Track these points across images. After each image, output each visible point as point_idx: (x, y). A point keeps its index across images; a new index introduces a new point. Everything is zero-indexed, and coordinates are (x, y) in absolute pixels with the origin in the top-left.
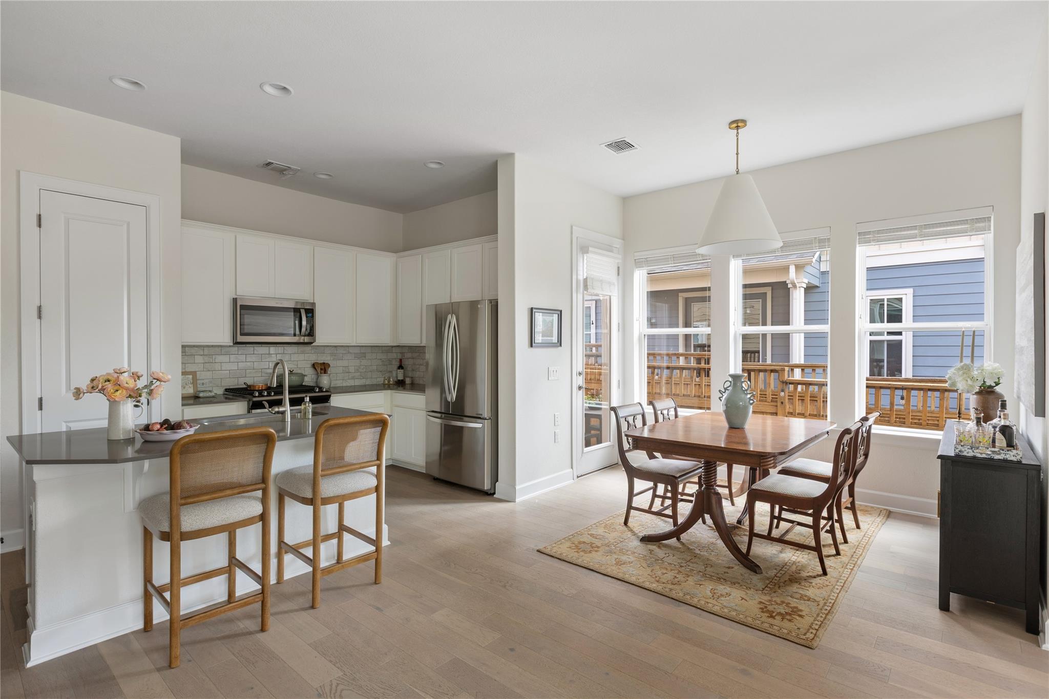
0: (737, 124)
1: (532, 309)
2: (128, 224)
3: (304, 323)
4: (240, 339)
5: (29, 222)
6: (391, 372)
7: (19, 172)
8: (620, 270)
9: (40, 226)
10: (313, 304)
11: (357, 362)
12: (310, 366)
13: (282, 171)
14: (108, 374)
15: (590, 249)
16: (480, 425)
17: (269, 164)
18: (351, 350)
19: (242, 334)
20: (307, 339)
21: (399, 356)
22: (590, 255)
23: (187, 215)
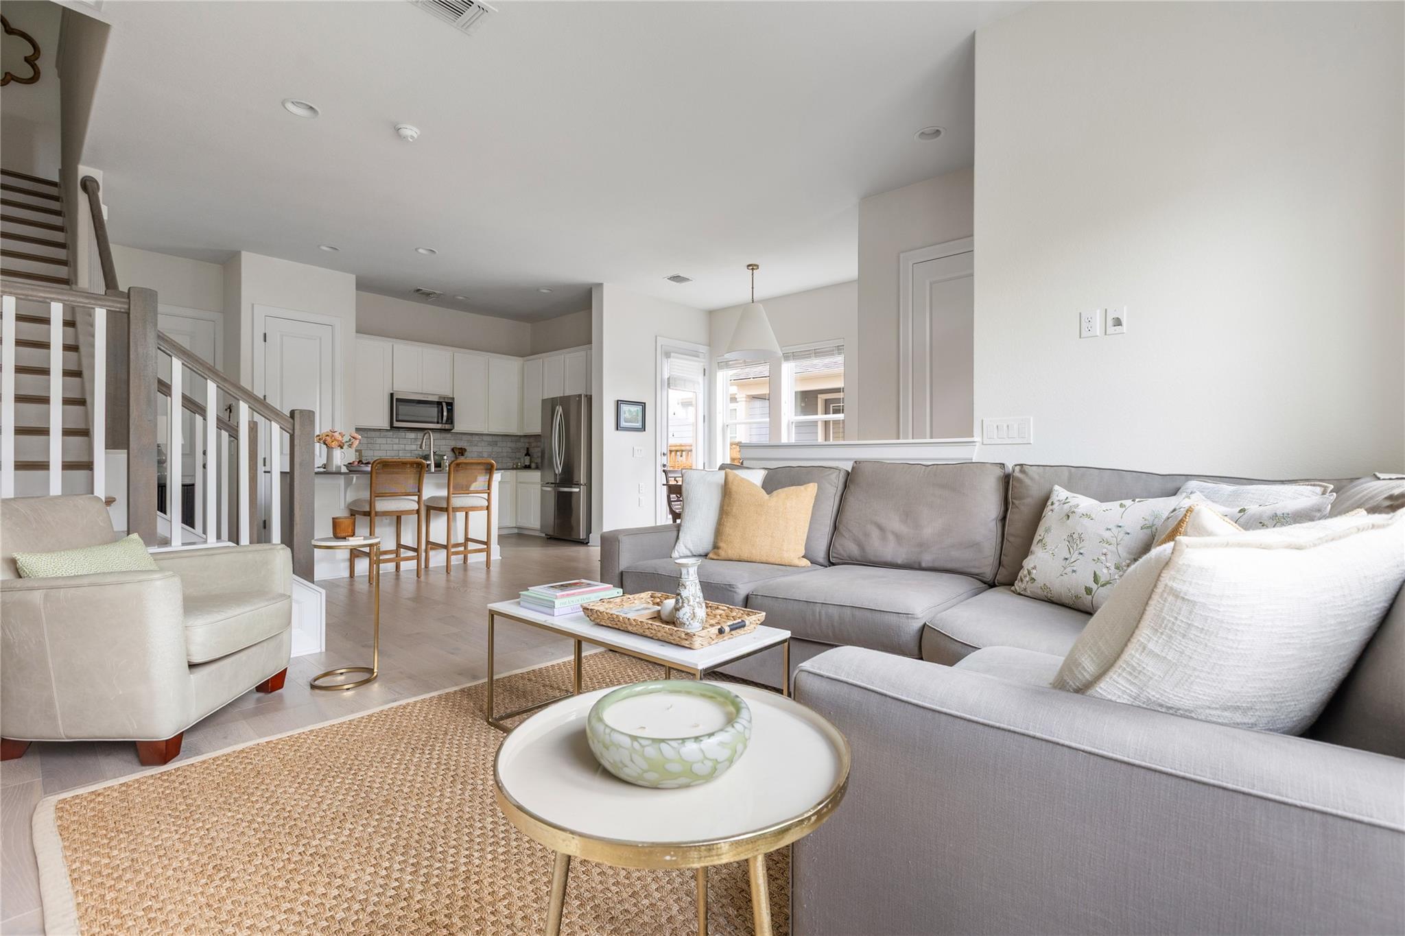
0: (753, 267)
1: (618, 401)
2: (320, 339)
3: (445, 414)
4: (396, 424)
5: (260, 338)
6: (519, 458)
7: (253, 305)
8: (706, 372)
9: (265, 341)
10: (453, 398)
11: (490, 449)
12: (450, 450)
13: (428, 294)
14: (327, 432)
15: (672, 354)
16: (577, 490)
17: (419, 290)
18: (485, 438)
19: (397, 421)
20: (447, 427)
21: (527, 445)
22: (672, 359)
23: (360, 330)
